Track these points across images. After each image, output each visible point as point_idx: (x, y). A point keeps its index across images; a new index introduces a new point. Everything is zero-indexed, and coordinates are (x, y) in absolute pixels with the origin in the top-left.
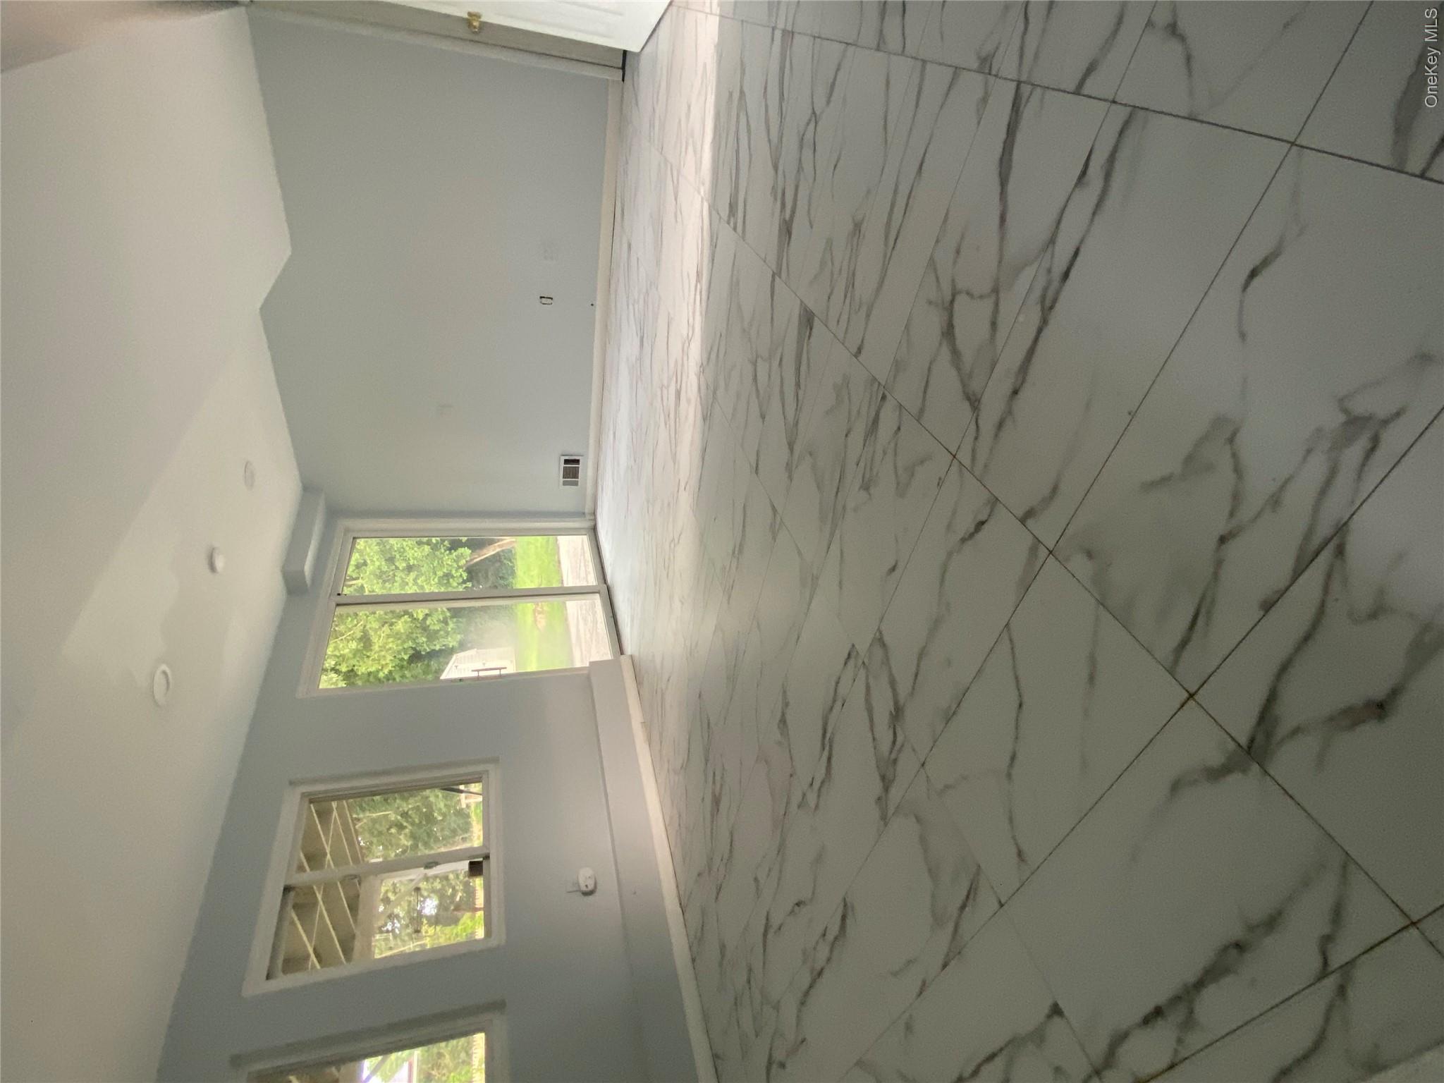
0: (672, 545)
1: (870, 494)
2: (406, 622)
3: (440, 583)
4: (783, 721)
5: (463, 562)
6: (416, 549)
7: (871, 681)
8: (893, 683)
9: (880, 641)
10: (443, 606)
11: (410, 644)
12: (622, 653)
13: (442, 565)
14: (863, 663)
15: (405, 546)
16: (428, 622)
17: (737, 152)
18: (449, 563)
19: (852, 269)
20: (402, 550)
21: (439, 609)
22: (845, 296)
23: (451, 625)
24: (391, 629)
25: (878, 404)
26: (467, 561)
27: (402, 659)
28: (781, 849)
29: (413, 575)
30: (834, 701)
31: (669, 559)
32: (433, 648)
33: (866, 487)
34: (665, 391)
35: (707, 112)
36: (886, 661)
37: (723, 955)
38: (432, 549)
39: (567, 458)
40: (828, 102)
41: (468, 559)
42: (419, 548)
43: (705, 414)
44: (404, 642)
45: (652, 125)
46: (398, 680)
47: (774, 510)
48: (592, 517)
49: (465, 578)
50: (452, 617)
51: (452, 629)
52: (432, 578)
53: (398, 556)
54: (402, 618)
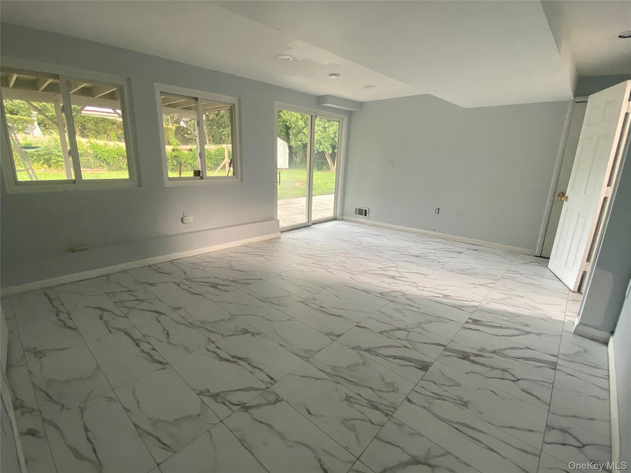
0: (327, 267)
1: (344, 400)
2: (302, 125)
3: (318, 140)
4: (246, 332)
5: (326, 150)
6: (333, 131)
7: (260, 392)
8: (258, 406)
9: (278, 400)
10: (308, 140)
11: (293, 126)
12: (281, 232)
13: (325, 141)
14: (268, 388)
15: (334, 127)
16: (302, 134)
17: (501, 327)
18: (326, 145)
19: (446, 398)
20: (333, 125)
21: (307, 139)
22: (434, 393)
23: (299, 143)
24: (300, 119)
25: (385, 411)
26: (326, 152)
27: (287, 123)
28: (192, 325)
29: (322, 129)
30: (254, 367)
31: (321, 265)
32: (291, 135)
33: (348, 399)
34: (394, 269)
35: (519, 309)
36: (269, 403)
37: (151, 284)
38: (332, 138)
39: (367, 211)
40: (523, 390)
41: (327, 152)
42: (333, 133)
43: (383, 294)
44: (294, 123)
45: (515, 272)
46: (278, 120)
47: (339, 336)
48: (341, 219)
49: (319, 151)
50: (303, 144)
51: (298, 144)
52: (320, 137)
53: (330, 124)
54: (304, 124)
